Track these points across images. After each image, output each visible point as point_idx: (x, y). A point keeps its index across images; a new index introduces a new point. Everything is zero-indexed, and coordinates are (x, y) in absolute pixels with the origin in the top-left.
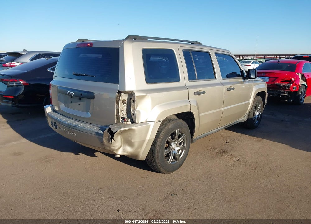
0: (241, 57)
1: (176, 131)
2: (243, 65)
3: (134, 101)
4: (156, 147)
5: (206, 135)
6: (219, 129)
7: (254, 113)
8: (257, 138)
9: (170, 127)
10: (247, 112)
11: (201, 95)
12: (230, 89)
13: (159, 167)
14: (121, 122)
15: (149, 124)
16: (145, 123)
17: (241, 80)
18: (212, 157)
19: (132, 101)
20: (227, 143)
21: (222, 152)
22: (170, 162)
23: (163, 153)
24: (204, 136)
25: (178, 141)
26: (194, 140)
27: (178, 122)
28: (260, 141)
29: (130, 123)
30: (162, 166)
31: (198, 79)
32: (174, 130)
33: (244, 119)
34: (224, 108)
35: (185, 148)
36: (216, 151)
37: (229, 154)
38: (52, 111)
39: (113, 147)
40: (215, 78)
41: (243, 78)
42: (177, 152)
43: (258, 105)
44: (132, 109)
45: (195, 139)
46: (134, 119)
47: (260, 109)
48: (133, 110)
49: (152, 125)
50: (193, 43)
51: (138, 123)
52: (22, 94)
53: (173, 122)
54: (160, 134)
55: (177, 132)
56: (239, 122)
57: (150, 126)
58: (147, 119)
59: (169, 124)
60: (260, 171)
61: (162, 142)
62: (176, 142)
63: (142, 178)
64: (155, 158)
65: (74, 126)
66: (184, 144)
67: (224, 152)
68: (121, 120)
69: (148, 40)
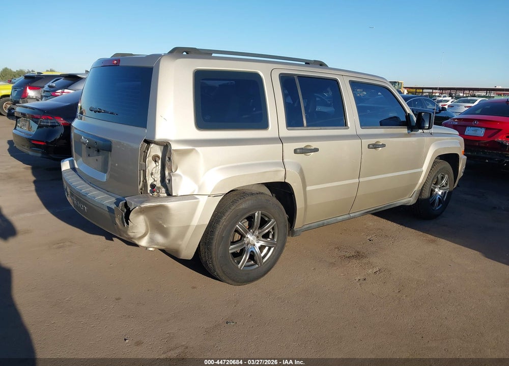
0: (467, 92)
1: (256, 214)
2: (461, 105)
3: (169, 158)
4: (212, 239)
5: (323, 224)
6: (351, 215)
7: (432, 191)
8: (429, 236)
9: (243, 206)
10: (417, 187)
11: (309, 154)
12: (375, 146)
13: (219, 272)
14: (149, 192)
15: (197, 199)
16: (191, 196)
17: (404, 130)
18: (331, 263)
19: (167, 159)
20: (370, 240)
21: (353, 256)
22: (242, 265)
23: (227, 249)
24: (319, 226)
25: (260, 231)
26: (297, 231)
27: (260, 198)
28: (433, 241)
29: (166, 195)
30: (224, 272)
31: (308, 126)
32: (249, 211)
33: (409, 199)
34: (361, 180)
35: (274, 244)
36: (343, 253)
37: (365, 261)
38: (71, 168)
39: (131, 234)
40: (346, 125)
41: (408, 128)
42: (257, 250)
43: (443, 178)
44: (167, 173)
45: (300, 230)
46: (169, 189)
47: (446, 184)
48: (169, 174)
49: (203, 200)
50: (308, 63)
51: (175, 196)
52: (59, 139)
53: (249, 198)
54: (222, 217)
55: (258, 217)
56: (398, 205)
57: (198, 202)
58: (194, 191)
59: (240, 201)
60: (406, 296)
61: (224, 231)
62: (257, 233)
63: (194, 288)
64: (211, 258)
65: (83, 195)
66: (273, 236)
67: (358, 255)
68: (149, 188)
69: (213, 55)
